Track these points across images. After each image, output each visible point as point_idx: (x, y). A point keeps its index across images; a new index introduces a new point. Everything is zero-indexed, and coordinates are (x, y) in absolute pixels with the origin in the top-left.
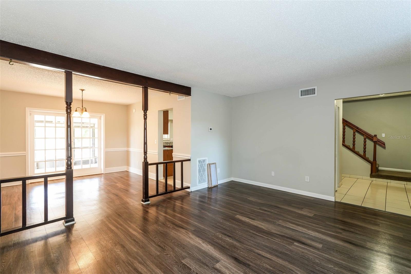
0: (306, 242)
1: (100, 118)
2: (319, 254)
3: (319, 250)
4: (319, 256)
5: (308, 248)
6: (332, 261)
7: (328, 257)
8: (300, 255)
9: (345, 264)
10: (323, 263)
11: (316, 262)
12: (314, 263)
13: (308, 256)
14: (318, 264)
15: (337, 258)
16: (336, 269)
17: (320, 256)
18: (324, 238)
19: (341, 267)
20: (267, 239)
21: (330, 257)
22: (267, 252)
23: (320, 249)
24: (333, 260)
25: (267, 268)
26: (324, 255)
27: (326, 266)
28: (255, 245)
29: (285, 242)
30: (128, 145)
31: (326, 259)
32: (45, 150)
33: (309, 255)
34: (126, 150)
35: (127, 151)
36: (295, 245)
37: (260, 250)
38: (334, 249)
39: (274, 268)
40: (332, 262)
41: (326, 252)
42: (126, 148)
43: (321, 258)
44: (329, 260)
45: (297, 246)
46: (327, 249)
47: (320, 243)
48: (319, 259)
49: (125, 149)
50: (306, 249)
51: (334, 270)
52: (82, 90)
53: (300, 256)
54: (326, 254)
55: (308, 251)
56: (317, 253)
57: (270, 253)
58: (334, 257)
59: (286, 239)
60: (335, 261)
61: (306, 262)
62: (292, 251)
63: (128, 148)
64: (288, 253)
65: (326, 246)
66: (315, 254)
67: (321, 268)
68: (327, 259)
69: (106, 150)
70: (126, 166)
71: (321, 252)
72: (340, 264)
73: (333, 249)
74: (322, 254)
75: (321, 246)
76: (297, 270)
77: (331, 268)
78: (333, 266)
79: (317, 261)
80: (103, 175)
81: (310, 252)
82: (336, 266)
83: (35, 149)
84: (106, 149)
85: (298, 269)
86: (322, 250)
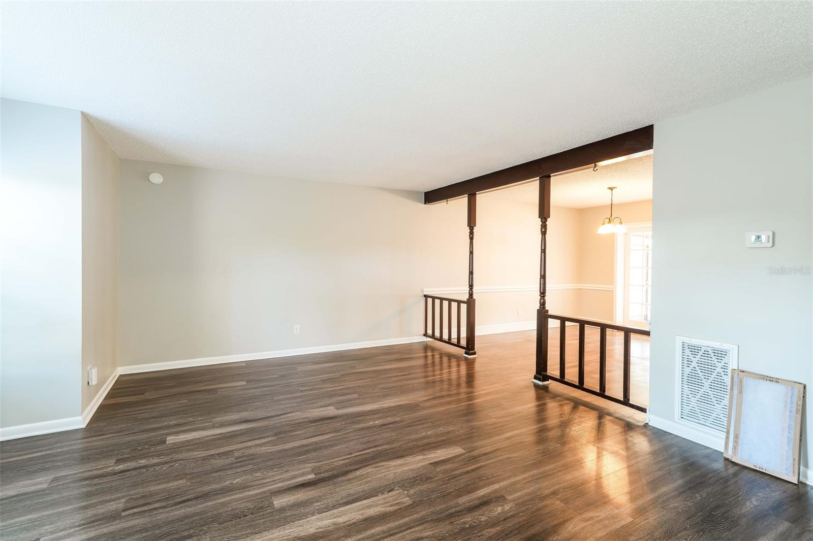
0: (303, 490)
2: (265, 486)
3: (271, 493)
4: (263, 484)
5: (288, 483)
6: (239, 490)
7: (249, 491)
8: (286, 465)
9: (220, 498)
10: (249, 477)
11: (259, 472)
12: (259, 469)
13: (276, 471)
14: (254, 471)
15: (237, 500)
16: (228, 483)
17: (261, 484)
18: (287, 527)
19: (222, 489)
20: (351, 454)
21: (247, 493)
22: (322, 442)
23: (271, 496)
24: (239, 493)
25: (296, 431)
26: (258, 491)
27: (242, 476)
28: (346, 438)
29: (328, 467)
31: (250, 487)
33: (276, 475)
36: (308, 473)
37: (329, 438)
38: (250, 516)
39: (292, 436)
40: (238, 487)
41: (259, 497)
43: (257, 482)
44: (245, 488)
45: (303, 474)
46: (261, 505)
47: (282, 510)
48: (258, 478)
50: (288, 480)
51: (229, 480)
52: (612, 189)
53: (283, 464)
54: (257, 494)
55: (283, 478)
56: (268, 486)
57: (316, 443)
58: (242, 499)
59: (335, 472)
60: (236, 493)
61: (270, 463)
62: (300, 463)
64: (301, 457)
65: (269, 511)
66: (271, 482)
67: (247, 470)
68: (248, 487)
71: (264, 492)
72: (227, 492)
73: (252, 514)
74: (263, 490)
75: (274, 503)
76: (269, 449)
77: (236, 478)
78: (234, 482)
79: (258, 474)
81: (279, 479)
82: (230, 487)
85: (269, 451)
86: (268, 496)
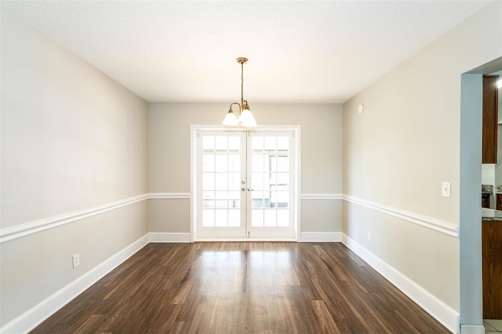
1: (293, 134)
30: (345, 188)
32: (215, 191)
34: (341, 198)
35: (342, 200)
42: (341, 195)
49: (339, 196)
52: (242, 61)
63: (345, 196)
69: (302, 197)
70: (341, 233)
80: (296, 244)
83: (204, 189)
84: (303, 195)
